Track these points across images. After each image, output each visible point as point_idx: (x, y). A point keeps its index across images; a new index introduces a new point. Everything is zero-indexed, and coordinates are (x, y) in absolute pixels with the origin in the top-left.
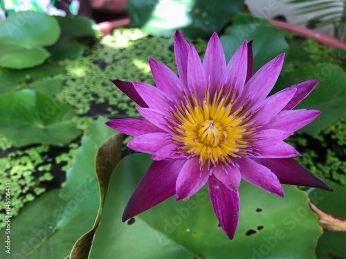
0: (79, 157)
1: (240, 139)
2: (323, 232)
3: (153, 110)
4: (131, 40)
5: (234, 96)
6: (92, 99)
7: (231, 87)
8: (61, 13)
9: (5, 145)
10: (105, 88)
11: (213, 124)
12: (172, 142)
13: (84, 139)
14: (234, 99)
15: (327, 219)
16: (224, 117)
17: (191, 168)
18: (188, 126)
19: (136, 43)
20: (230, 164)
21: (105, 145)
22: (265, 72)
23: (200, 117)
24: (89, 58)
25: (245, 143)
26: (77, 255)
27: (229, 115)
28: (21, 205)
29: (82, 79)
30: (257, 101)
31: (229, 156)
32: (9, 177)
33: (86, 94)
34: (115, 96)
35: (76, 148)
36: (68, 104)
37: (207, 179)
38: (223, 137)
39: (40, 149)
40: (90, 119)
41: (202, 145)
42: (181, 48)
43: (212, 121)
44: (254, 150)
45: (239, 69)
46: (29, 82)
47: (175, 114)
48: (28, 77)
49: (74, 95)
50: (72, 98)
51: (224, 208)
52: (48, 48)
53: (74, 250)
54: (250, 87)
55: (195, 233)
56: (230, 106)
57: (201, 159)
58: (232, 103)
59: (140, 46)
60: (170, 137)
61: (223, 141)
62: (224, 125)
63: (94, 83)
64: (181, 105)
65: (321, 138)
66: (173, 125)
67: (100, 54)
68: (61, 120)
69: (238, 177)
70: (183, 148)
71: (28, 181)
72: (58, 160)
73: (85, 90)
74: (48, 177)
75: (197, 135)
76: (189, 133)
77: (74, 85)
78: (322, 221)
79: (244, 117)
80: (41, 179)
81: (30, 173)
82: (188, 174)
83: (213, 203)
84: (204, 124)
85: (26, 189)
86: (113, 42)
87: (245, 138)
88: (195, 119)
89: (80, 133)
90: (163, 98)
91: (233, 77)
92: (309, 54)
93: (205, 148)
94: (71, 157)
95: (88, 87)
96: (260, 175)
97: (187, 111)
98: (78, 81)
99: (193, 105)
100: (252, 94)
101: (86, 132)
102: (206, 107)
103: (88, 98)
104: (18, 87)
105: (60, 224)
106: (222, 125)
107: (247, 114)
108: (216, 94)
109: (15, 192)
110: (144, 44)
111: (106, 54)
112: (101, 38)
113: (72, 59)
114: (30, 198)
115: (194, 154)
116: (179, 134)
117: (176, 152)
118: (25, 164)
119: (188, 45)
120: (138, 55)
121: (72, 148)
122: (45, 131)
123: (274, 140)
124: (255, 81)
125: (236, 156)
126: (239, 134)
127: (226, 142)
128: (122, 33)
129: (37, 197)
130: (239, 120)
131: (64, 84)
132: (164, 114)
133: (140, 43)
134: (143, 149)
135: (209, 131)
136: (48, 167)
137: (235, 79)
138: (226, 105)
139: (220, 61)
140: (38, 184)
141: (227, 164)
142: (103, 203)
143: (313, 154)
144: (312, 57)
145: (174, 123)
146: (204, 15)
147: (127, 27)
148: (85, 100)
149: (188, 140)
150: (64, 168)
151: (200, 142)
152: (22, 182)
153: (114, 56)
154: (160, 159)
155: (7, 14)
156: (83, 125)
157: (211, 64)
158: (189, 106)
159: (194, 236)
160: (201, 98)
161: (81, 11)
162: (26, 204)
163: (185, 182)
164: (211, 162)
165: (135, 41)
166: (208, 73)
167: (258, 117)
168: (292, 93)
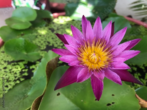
0: (39, 67)
1: (106, 61)
2: (140, 108)
3: (71, 46)
4: (65, 21)
5: (105, 43)
6: (47, 44)
7: (104, 40)
8: (38, 8)
9: (10, 60)
10: (53, 40)
11: (95, 54)
12: (77, 60)
13: (43, 60)
14: (105, 45)
15: (143, 102)
16: (100, 52)
17: (84, 71)
18: (85, 54)
19: (67, 23)
20: (101, 71)
21: (50, 61)
22: (118, 34)
23: (90, 51)
24: (47, 27)
25: (108, 63)
26: (35, 106)
27: (102, 51)
28: (14, 85)
29: (44, 35)
30: (114, 46)
31: (101, 68)
32: (10, 72)
33: (45, 42)
34: (57, 43)
35: (39, 63)
36: (37, 45)
37: (90, 76)
38: (99, 60)
39: (24, 63)
40: (46, 52)
41: (90, 62)
42: (85, 23)
43: (95, 53)
44: (111, 66)
45: (108, 32)
46: (22, 35)
47: (80, 48)
48: (22, 33)
49: (40, 42)
50: (39, 43)
51: (97, 88)
52: (31, 22)
53: (34, 103)
54: (112, 40)
55: (85, 102)
56: (103, 47)
57: (89, 68)
58: (104, 46)
59: (69, 24)
60: (77, 58)
61: (99, 61)
62: (100, 55)
63: (49, 38)
64: (82, 45)
65: (143, 68)
66: (78, 53)
67: (52, 26)
68: (34, 51)
69: (103, 76)
70: (81, 63)
71: (18, 75)
72: (31, 68)
73: (44, 40)
74: (26, 74)
75: (88, 58)
76: (85, 57)
77: (40, 38)
78: (140, 103)
79: (108, 52)
80: (23, 75)
81: (19, 72)
82: (83, 73)
83: (92, 86)
84: (91, 54)
85: (17, 78)
86: (58, 22)
87: (108, 61)
88: (88, 52)
89: (41, 57)
90: (75, 42)
91: (105, 35)
92: (141, 32)
93: (91, 64)
94: (36, 67)
95: (46, 39)
96: (113, 76)
97: (85, 48)
98: (42, 36)
99: (87, 46)
100: (112, 43)
101: (43, 57)
102: (93, 47)
103: (45, 43)
104: (18, 37)
105: (29, 94)
106: (99, 55)
107: (110, 51)
108: (97, 42)
109: (12, 79)
110: (71, 23)
111: (55, 26)
112: (53, 19)
113: (41, 27)
114: (18, 82)
115: (86, 65)
116: (80, 57)
117: (79, 64)
118: (17, 68)
119: (87, 21)
120: (68, 28)
121: (37, 63)
122: (27, 55)
123: (120, 62)
124: (114, 38)
125: (103, 68)
126: (106, 59)
127: (100, 62)
128: (62, 18)
129: (21, 82)
130: (106, 53)
131: (36, 37)
132: (75, 48)
133: (69, 23)
134: (65, 61)
135: (93, 57)
136: (26, 70)
137: (106, 36)
138: (101, 47)
139: (100, 29)
140: (22, 77)
141: (99, 71)
142: (47, 85)
143: (139, 74)
144: (142, 33)
145: (79, 52)
146: (97, 13)
147: (64, 16)
148: (44, 44)
149: (84, 60)
150: (33, 71)
151: (89, 61)
152: (16, 75)
153: (58, 27)
154: (72, 66)
155: (16, 7)
156: (42, 54)
157: (96, 30)
158: (85, 46)
159: (84, 103)
160: (91, 43)
161: (46, 8)
162: (16, 84)
163: (81, 76)
164: (93, 70)
165: (67, 22)
166: (95, 33)
167: (114, 53)
168: (129, 43)
